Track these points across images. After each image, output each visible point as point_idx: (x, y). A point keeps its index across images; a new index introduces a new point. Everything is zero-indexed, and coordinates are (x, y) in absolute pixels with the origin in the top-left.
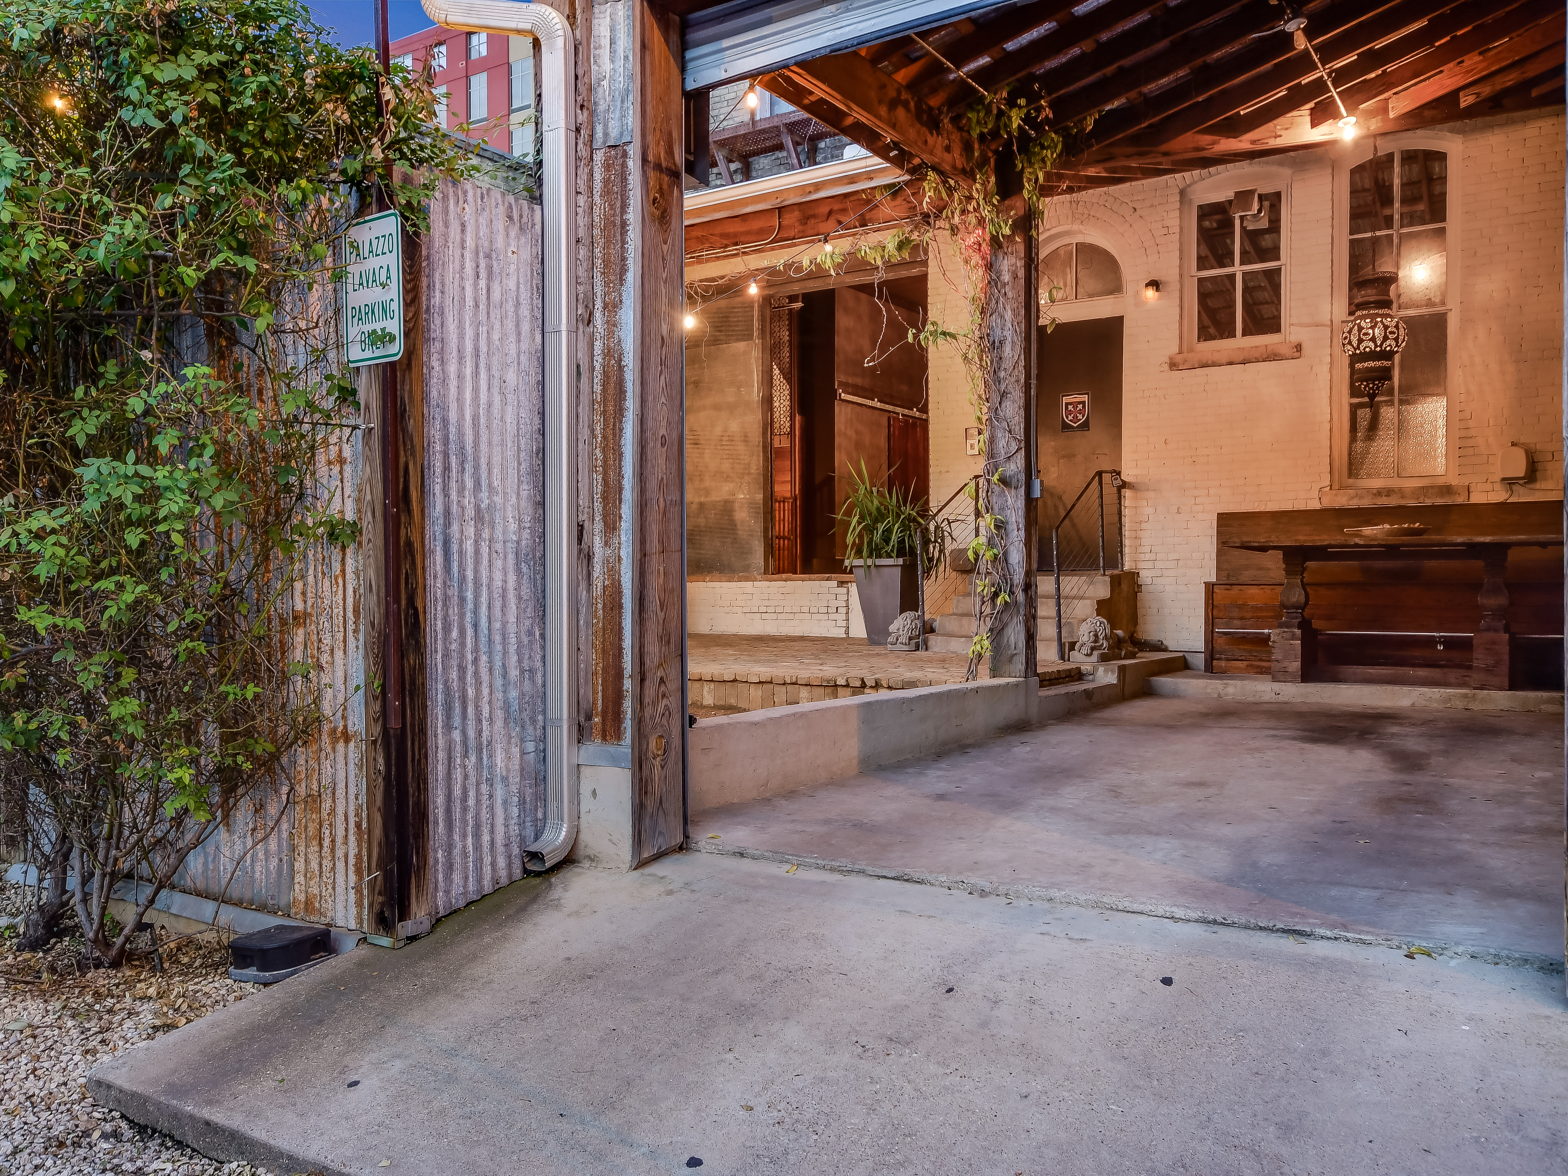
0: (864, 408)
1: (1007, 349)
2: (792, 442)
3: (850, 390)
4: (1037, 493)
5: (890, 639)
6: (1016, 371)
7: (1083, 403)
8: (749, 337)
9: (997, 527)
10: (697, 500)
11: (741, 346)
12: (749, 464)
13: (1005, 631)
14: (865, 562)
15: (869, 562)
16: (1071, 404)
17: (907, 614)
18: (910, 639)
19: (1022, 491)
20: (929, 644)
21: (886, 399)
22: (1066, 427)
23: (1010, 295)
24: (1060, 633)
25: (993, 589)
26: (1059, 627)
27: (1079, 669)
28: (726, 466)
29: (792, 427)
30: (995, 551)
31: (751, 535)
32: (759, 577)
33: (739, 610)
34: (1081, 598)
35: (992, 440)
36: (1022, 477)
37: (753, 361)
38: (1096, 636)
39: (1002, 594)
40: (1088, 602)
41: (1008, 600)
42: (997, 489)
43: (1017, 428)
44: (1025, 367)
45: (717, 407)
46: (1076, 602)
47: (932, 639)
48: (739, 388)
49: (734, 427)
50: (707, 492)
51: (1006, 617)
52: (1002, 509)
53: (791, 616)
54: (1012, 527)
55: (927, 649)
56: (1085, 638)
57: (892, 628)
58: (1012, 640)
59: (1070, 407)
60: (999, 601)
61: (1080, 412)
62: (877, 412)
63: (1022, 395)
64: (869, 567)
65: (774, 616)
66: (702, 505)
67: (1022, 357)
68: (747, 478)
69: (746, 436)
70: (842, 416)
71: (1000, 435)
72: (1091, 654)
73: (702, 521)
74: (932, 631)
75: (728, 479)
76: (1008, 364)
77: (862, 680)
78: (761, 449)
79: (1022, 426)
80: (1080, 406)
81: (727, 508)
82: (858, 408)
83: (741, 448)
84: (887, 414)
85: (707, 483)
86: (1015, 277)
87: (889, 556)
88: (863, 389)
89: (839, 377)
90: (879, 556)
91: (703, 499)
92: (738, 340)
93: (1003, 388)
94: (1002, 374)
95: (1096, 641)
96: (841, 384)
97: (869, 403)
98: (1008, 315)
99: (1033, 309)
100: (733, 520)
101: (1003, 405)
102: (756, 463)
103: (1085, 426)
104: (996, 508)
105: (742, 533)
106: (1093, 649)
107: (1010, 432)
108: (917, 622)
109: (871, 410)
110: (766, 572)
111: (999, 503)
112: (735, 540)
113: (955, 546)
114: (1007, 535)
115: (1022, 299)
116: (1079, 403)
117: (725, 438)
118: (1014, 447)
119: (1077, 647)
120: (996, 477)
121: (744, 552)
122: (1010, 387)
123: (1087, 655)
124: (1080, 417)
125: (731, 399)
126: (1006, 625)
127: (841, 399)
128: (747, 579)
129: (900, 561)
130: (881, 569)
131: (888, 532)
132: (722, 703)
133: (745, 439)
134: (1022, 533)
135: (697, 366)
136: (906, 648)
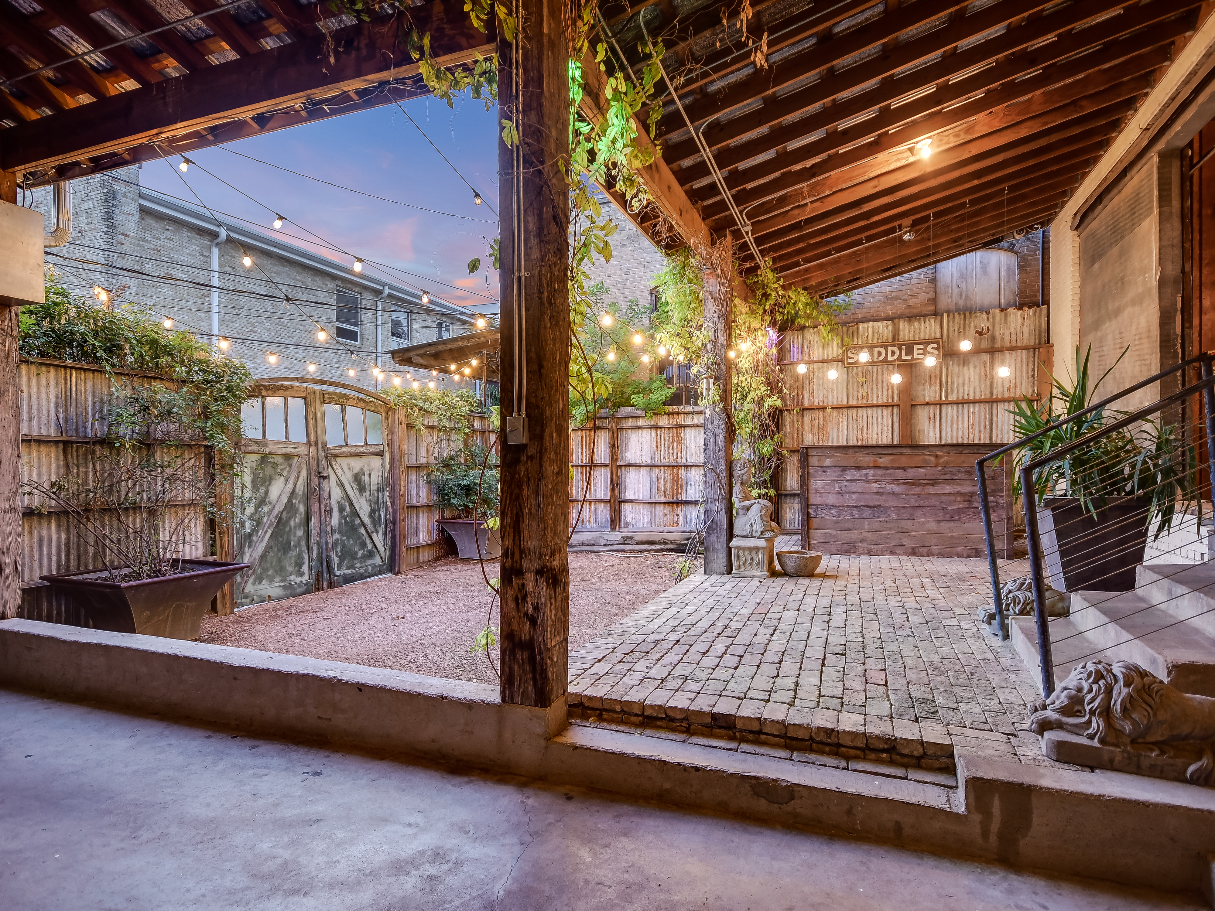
28: (1137, 369)
45: (1133, 302)
48: (1144, 276)
49: (1143, 321)
69: (1149, 331)
83: (1146, 346)
102: (1154, 362)
117: (1137, 337)
133: (1149, 335)
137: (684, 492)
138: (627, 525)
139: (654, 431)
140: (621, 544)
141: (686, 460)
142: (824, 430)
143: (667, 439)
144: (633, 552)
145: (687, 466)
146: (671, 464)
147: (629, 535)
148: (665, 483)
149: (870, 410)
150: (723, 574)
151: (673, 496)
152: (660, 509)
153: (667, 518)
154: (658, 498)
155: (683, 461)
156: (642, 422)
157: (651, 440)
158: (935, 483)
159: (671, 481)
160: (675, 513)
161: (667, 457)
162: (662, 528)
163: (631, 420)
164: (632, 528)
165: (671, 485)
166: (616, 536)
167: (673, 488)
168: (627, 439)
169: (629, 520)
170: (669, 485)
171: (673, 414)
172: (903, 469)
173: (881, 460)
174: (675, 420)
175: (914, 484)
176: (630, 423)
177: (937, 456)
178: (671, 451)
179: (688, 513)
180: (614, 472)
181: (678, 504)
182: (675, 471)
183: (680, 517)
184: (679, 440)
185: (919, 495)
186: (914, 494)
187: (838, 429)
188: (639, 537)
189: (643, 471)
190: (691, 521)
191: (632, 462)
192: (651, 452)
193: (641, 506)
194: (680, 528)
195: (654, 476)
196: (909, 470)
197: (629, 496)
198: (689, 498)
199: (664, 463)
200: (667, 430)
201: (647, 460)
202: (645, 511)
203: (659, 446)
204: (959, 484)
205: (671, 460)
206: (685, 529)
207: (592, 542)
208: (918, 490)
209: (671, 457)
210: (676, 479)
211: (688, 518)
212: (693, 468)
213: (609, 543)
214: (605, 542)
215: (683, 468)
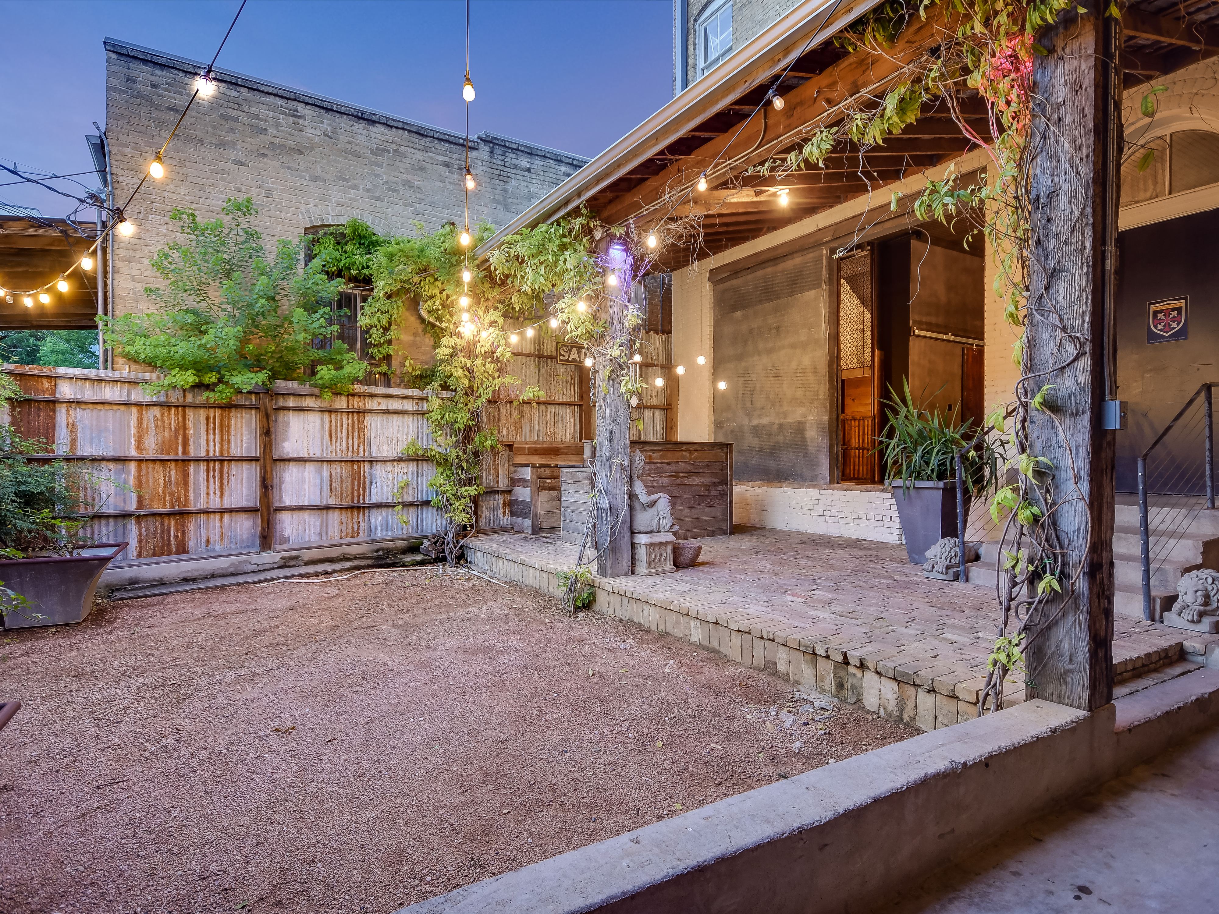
0: (938, 342)
1: (1062, 204)
2: (873, 372)
3: (924, 327)
4: (1113, 421)
5: (925, 566)
6: (1077, 234)
7: (1179, 310)
8: (818, 285)
9: (1039, 474)
10: (777, 422)
11: (812, 293)
12: (818, 391)
13: (1053, 632)
14: (904, 483)
15: (908, 484)
16: (1160, 312)
17: (946, 540)
18: (948, 568)
19: (1085, 420)
20: (971, 575)
21: (960, 333)
22: (1153, 337)
23: (1068, 118)
24: (1148, 585)
25: (1031, 568)
26: (1147, 572)
27: (1180, 645)
28: (800, 393)
29: (873, 360)
30: (1035, 510)
31: (819, 451)
32: (824, 486)
33: (808, 512)
34: (1182, 536)
35: (1032, 344)
36: (1086, 398)
37: (821, 305)
38: (1207, 597)
39: (1048, 577)
40: (1189, 543)
41: (1057, 587)
42: (1040, 417)
43: (1078, 322)
44: (1094, 225)
45: (793, 346)
46: (1172, 542)
47: (975, 570)
48: (810, 329)
49: (806, 361)
50: (785, 415)
51: (1054, 612)
52: (1048, 448)
53: (850, 521)
54: (1066, 474)
55: (967, 580)
56: (1189, 599)
57: (929, 554)
58: (1066, 647)
59: (1160, 316)
60: (1041, 586)
61: (1174, 319)
62: (950, 344)
63: (1088, 270)
64: (908, 488)
65: (836, 520)
66: (781, 426)
67: (1089, 210)
68: (816, 403)
69: (815, 368)
70: (915, 349)
71: (1046, 336)
72: (1199, 621)
73: (781, 438)
74: (977, 558)
75: (801, 404)
76: (1062, 227)
77: (845, 655)
78: (827, 378)
79: (1087, 318)
80: (1175, 314)
81: (800, 428)
82: (933, 341)
83: (811, 378)
84: (962, 346)
85: (786, 408)
86: (1078, 89)
87: (929, 478)
88: (937, 325)
89: (913, 317)
90: (919, 476)
91: (782, 421)
92: (810, 289)
93: (1052, 264)
94: (1051, 243)
95: (1206, 604)
96: (915, 322)
97: (944, 337)
98: (1065, 150)
99: (1112, 135)
100: (805, 438)
101: (1053, 291)
102: (823, 390)
103: (1181, 334)
104: (1038, 446)
105: (812, 448)
106: (1201, 615)
107: (1064, 329)
108: (957, 549)
109: (945, 343)
110: (831, 482)
111: (1044, 437)
112: (806, 455)
113: (1007, 466)
114: (1057, 487)
115: (1089, 121)
116: (1173, 310)
117: (799, 371)
118: (1071, 351)
119: (1176, 607)
120: (1038, 399)
121: (813, 464)
122: (1065, 262)
123: (1193, 621)
124: (1174, 325)
125: (803, 338)
126: (1056, 622)
127: (914, 335)
128: (814, 487)
129: (941, 484)
130: (921, 491)
131: (927, 453)
132: (705, 643)
133: (815, 371)
134: (1085, 487)
135: (778, 314)
136: (943, 577)
137: (367, 493)
138: (286, 540)
139: (326, 415)
140: (279, 567)
141: (370, 453)
142: (517, 425)
143: (345, 426)
144: (303, 576)
145: (371, 462)
146: (349, 458)
147: (294, 553)
148: (342, 482)
149: (556, 407)
150: (628, 574)
151: (353, 499)
152: (334, 517)
153: (344, 527)
154: (331, 502)
155: (367, 454)
156: (310, 402)
157: (323, 427)
158: (689, 476)
159: (350, 479)
160: (355, 520)
161: (344, 449)
162: (337, 539)
163: (292, 398)
164: (292, 544)
165: (349, 484)
166: (269, 557)
167: (353, 488)
168: (287, 424)
169: (287, 533)
170: (347, 485)
171: (353, 395)
172: (669, 463)
173: (654, 455)
174: (356, 403)
175: (675, 477)
176: (291, 402)
177: (690, 453)
178: (350, 442)
179: (373, 518)
180: (268, 469)
181: (359, 508)
182: (356, 467)
183: (361, 524)
184: (361, 430)
185: (678, 486)
186: (676, 486)
187: (531, 425)
188: (308, 555)
189: (310, 468)
190: (376, 529)
191: (292, 455)
192: (322, 443)
193: (306, 514)
194: (362, 537)
195: (326, 473)
196: (673, 465)
197: (288, 501)
198: (374, 500)
199: (339, 457)
200: (345, 416)
201: (316, 452)
202: (312, 521)
203: (334, 435)
204: (703, 476)
205: (350, 454)
206: (369, 538)
207: (231, 570)
208: (678, 481)
209: (351, 449)
210: (357, 477)
211: (373, 525)
212: (379, 464)
213: (260, 568)
214: (254, 568)
215: (366, 464)
